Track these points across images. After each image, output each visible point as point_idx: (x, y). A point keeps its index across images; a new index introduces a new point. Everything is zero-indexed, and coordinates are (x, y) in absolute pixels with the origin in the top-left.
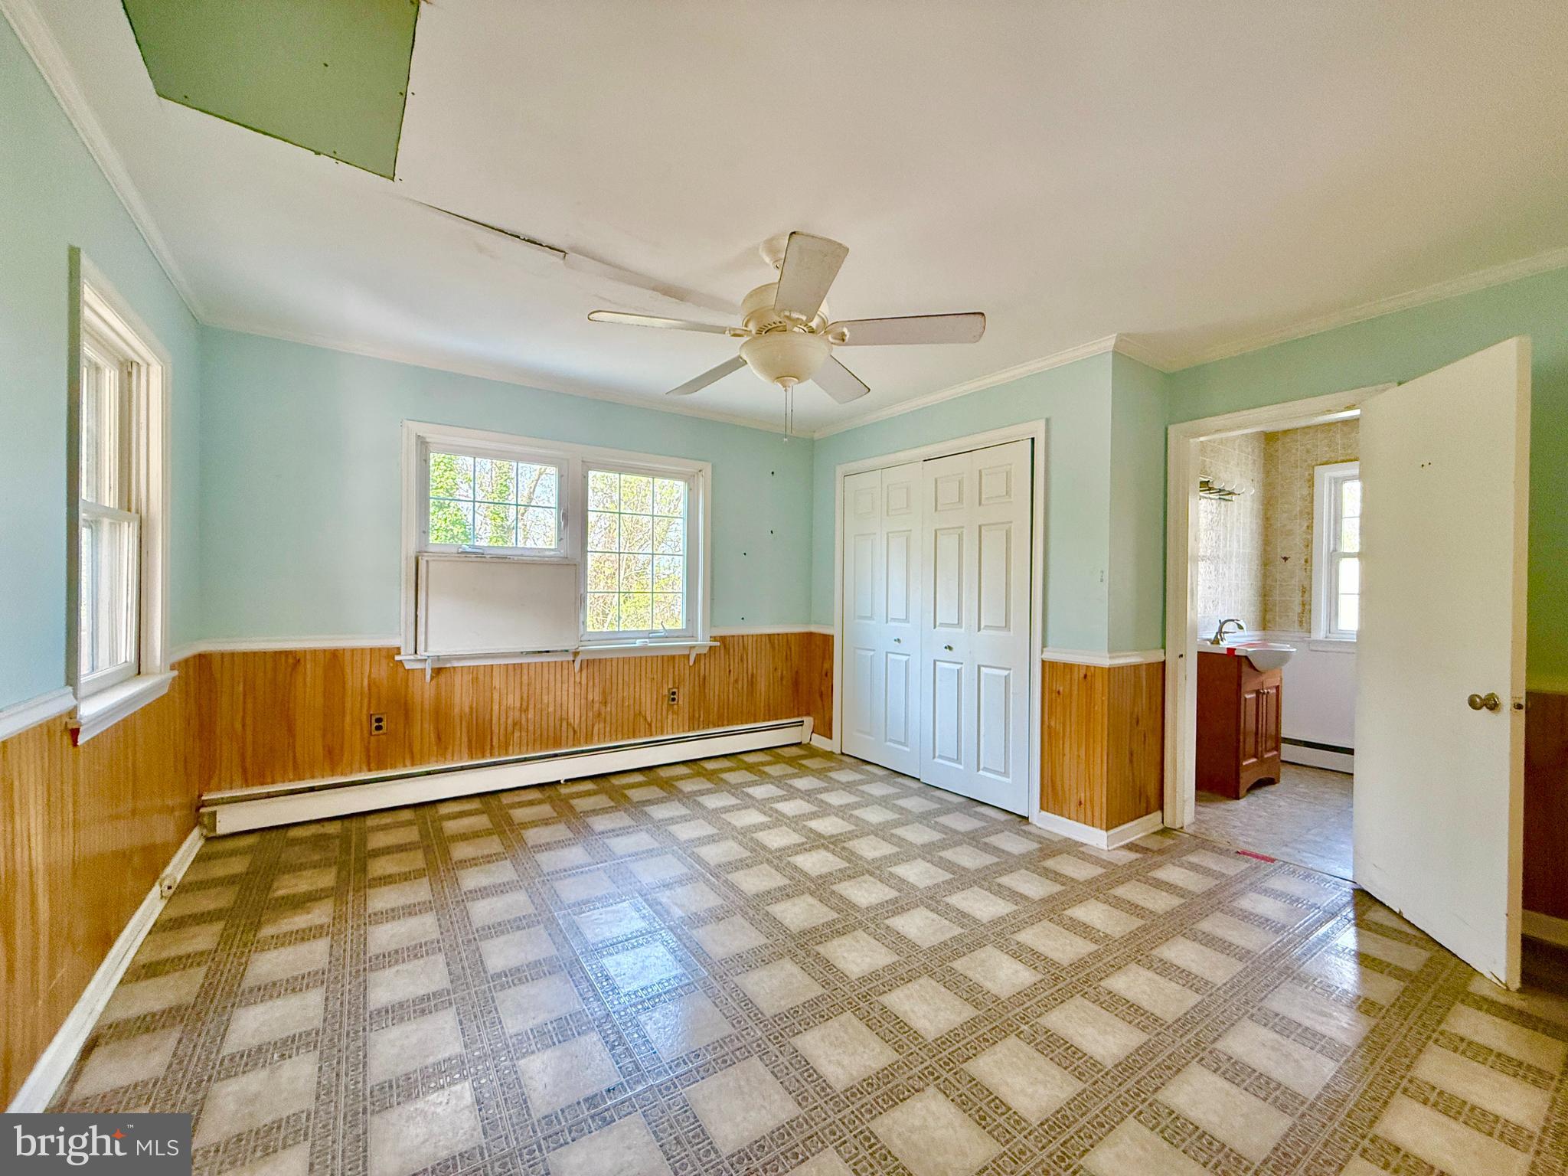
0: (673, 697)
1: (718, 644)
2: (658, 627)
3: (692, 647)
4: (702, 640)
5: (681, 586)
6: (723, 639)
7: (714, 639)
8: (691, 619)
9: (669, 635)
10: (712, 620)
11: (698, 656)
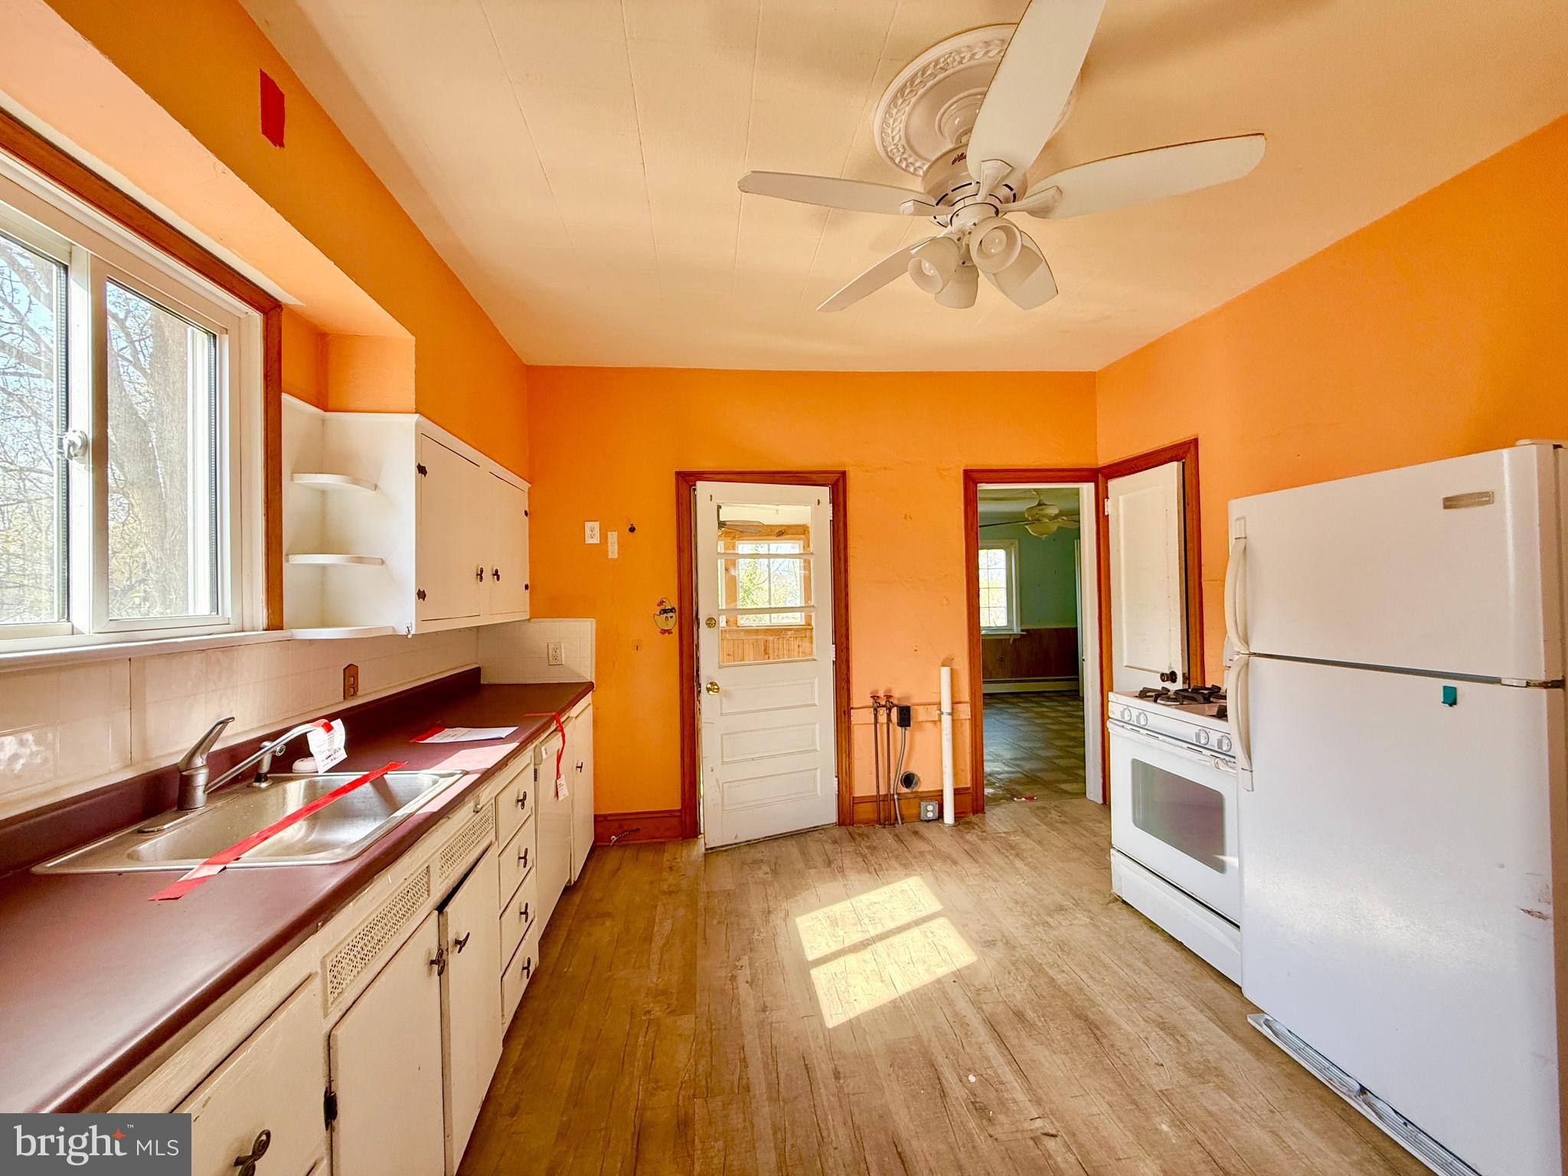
0: (1001, 660)
1: (1025, 633)
2: (992, 625)
3: (1010, 635)
4: (1016, 630)
5: (1004, 603)
6: (1027, 631)
7: (1022, 630)
8: (1010, 621)
9: (998, 629)
10: (1022, 622)
11: (1015, 640)
